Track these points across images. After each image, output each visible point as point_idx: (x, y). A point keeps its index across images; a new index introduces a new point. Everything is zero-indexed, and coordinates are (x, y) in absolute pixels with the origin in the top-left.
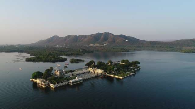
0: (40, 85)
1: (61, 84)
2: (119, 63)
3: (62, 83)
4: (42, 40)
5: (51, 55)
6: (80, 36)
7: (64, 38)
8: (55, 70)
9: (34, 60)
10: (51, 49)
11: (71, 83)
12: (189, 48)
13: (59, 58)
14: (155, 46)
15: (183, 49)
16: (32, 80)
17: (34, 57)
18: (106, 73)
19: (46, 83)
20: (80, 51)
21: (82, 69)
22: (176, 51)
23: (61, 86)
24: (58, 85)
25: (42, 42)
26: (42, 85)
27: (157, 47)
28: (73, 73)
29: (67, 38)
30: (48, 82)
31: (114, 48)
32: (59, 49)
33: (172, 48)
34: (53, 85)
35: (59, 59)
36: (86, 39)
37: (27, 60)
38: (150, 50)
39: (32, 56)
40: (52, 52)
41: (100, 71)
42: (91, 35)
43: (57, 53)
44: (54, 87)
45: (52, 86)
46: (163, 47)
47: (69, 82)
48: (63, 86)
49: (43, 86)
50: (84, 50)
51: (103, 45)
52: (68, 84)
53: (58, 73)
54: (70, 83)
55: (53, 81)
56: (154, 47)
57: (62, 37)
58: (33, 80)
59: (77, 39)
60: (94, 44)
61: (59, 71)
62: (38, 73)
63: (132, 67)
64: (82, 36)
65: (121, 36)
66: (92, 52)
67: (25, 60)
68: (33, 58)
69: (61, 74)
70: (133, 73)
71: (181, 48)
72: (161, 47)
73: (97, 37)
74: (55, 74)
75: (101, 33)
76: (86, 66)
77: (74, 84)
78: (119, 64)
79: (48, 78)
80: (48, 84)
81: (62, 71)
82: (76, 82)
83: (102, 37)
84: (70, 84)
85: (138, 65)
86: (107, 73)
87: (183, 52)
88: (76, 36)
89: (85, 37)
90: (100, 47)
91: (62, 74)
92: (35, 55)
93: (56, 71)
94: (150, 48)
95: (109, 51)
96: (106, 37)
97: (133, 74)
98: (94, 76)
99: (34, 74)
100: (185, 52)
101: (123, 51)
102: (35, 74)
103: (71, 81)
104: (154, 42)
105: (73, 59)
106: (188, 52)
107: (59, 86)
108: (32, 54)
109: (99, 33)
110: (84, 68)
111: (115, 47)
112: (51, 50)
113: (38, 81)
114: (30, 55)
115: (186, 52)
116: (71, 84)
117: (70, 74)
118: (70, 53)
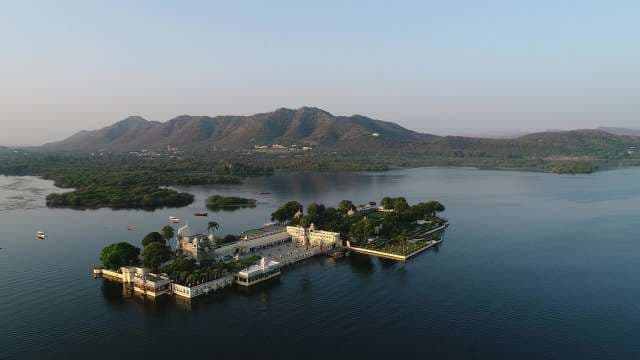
0: (136, 289)
1: (215, 285)
2: (374, 207)
3: (215, 282)
4: (84, 131)
5: (134, 183)
6: (220, 117)
7: (165, 123)
8: (180, 238)
9: (78, 204)
10: (124, 161)
11: (245, 281)
12: (566, 158)
13: (166, 193)
14: (466, 152)
15: (551, 161)
16: (101, 274)
17: (72, 190)
18: (348, 243)
19: (160, 284)
20: (227, 169)
21: (262, 230)
22: (533, 167)
23: (211, 292)
24: (205, 288)
25: (86, 137)
26: (146, 288)
27: (471, 155)
28: (239, 244)
29: (176, 125)
30: (165, 277)
31: (336, 161)
32: (152, 162)
33: (518, 160)
34: (187, 289)
35: (168, 198)
36: (241, 129)
37: (52, 201)
38: (450, 164)
39: (62, 187)
40: (133, 173)
41: (329, 237)
42: (259, 117)
43: (153, 175)
44: (189, 296)
45: (184, 292)
46: (489, 156)
47: (236, 278)
48: (219, 289)
49: (152, 294)
50: (241, 165)
51: (300, 148)
52: (235, 284)
53: (191, 248)
54: (241, 279)
55: (183, 274)
56: (462, 156)
57: (158, 123)
58: (105, 271)
59: (209, 127)
60: (270, 147)
61: (195, 240)
62: (124, 246)
63: (422, 222)
64: (228, 120)
65: (357, 120)
66: (270, 171)
67: (45, 201)
68: (71, 194)
69: (201, 250)
70: (434, 242)
71: (545, 159)
72: (482, 155)
73: (278, 124)
74: (181, 251)
75: (290, 111)
76: (273, 220)
77: (255, 282)
78: (376, 211)
79: (162, 265)
80: (167, 286)
81: (207, 239)
82: (261, 275)
83: (296, 122)
84: (243, 283)
85: (439, 215)
86: (352, 244)
87: (555, 172)
88: (206, 120)
89: (239, 121)
90: (293, 155)
91: (206, 249)
92: (77, 186)
93: (186, 239)
94: (452, 159)
95: (323, 168)
96: (307, 122)
97: (434, 245)
98: (312, 252)
99: (106, 250)
100: (561, 172)
101: (369, 170)
102: (114, 252)
103: (244, 274)
104: (459, 139)
105: (217, 198)
106: (571, 172)
107: (206, 290)
108: (63, 180)
109: (283, 109)
110: (267, 227)
111: (340, 157)
112: (126, 166)
113: (125, 276)
114: (56, 185)
115: (565, 173)
116: (247, 284)
117: (230, 248)
118: (199, 175)
